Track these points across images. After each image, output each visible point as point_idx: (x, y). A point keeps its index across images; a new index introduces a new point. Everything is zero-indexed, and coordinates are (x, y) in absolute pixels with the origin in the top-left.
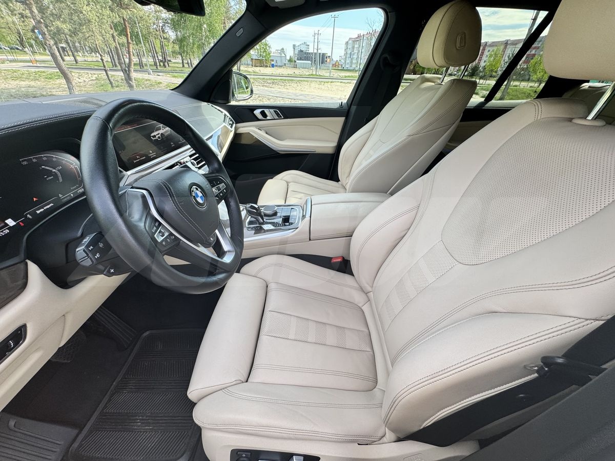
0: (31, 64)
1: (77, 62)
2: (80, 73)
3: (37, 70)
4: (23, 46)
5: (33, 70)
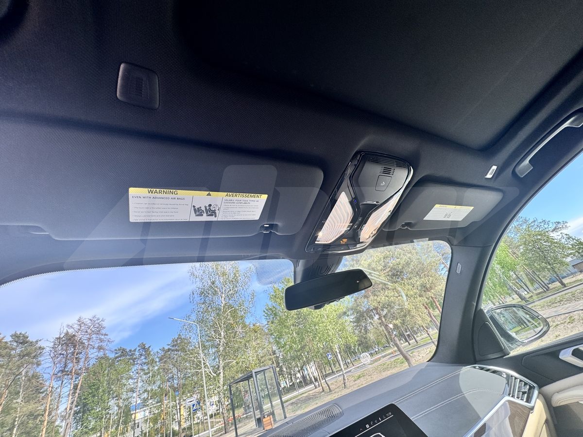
0: (392, 355)
1: (417, 343)
2: (418, 351)
3: (395, 359)
4: (389, 343)
5: (393, 360)
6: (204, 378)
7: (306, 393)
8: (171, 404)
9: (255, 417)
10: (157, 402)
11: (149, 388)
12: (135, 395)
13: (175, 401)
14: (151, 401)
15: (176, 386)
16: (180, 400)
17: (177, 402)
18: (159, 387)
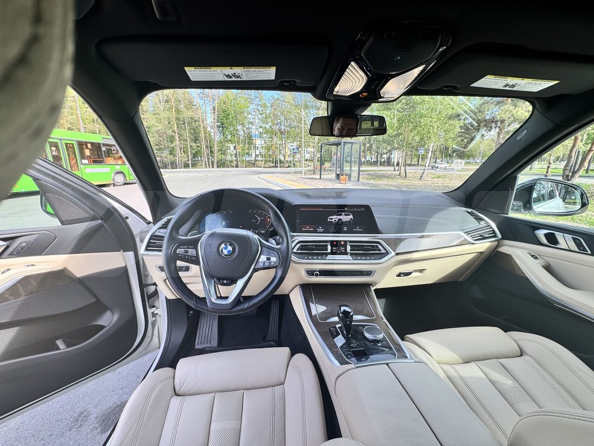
6: (303, 133)
7: (384, 171)
8: (279, 142)
9: (336, 172)
10: (269, 138)
11: (263, 126)
12: (254, 127)
13: (282, 141)
14: (265, 135)
15: (282, 130)
16: (285, 141)
17: (284, 142)
18: (271, 127)
